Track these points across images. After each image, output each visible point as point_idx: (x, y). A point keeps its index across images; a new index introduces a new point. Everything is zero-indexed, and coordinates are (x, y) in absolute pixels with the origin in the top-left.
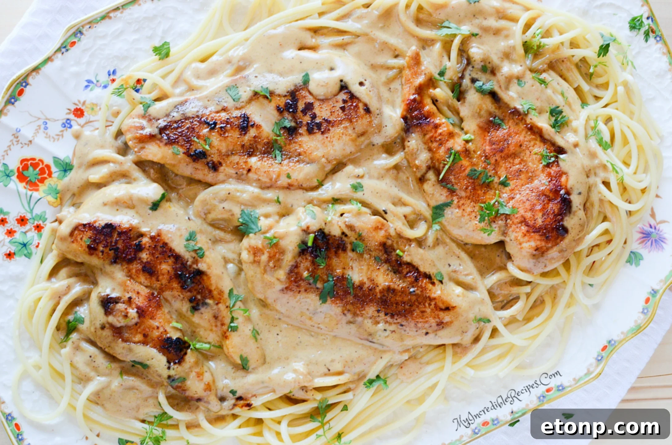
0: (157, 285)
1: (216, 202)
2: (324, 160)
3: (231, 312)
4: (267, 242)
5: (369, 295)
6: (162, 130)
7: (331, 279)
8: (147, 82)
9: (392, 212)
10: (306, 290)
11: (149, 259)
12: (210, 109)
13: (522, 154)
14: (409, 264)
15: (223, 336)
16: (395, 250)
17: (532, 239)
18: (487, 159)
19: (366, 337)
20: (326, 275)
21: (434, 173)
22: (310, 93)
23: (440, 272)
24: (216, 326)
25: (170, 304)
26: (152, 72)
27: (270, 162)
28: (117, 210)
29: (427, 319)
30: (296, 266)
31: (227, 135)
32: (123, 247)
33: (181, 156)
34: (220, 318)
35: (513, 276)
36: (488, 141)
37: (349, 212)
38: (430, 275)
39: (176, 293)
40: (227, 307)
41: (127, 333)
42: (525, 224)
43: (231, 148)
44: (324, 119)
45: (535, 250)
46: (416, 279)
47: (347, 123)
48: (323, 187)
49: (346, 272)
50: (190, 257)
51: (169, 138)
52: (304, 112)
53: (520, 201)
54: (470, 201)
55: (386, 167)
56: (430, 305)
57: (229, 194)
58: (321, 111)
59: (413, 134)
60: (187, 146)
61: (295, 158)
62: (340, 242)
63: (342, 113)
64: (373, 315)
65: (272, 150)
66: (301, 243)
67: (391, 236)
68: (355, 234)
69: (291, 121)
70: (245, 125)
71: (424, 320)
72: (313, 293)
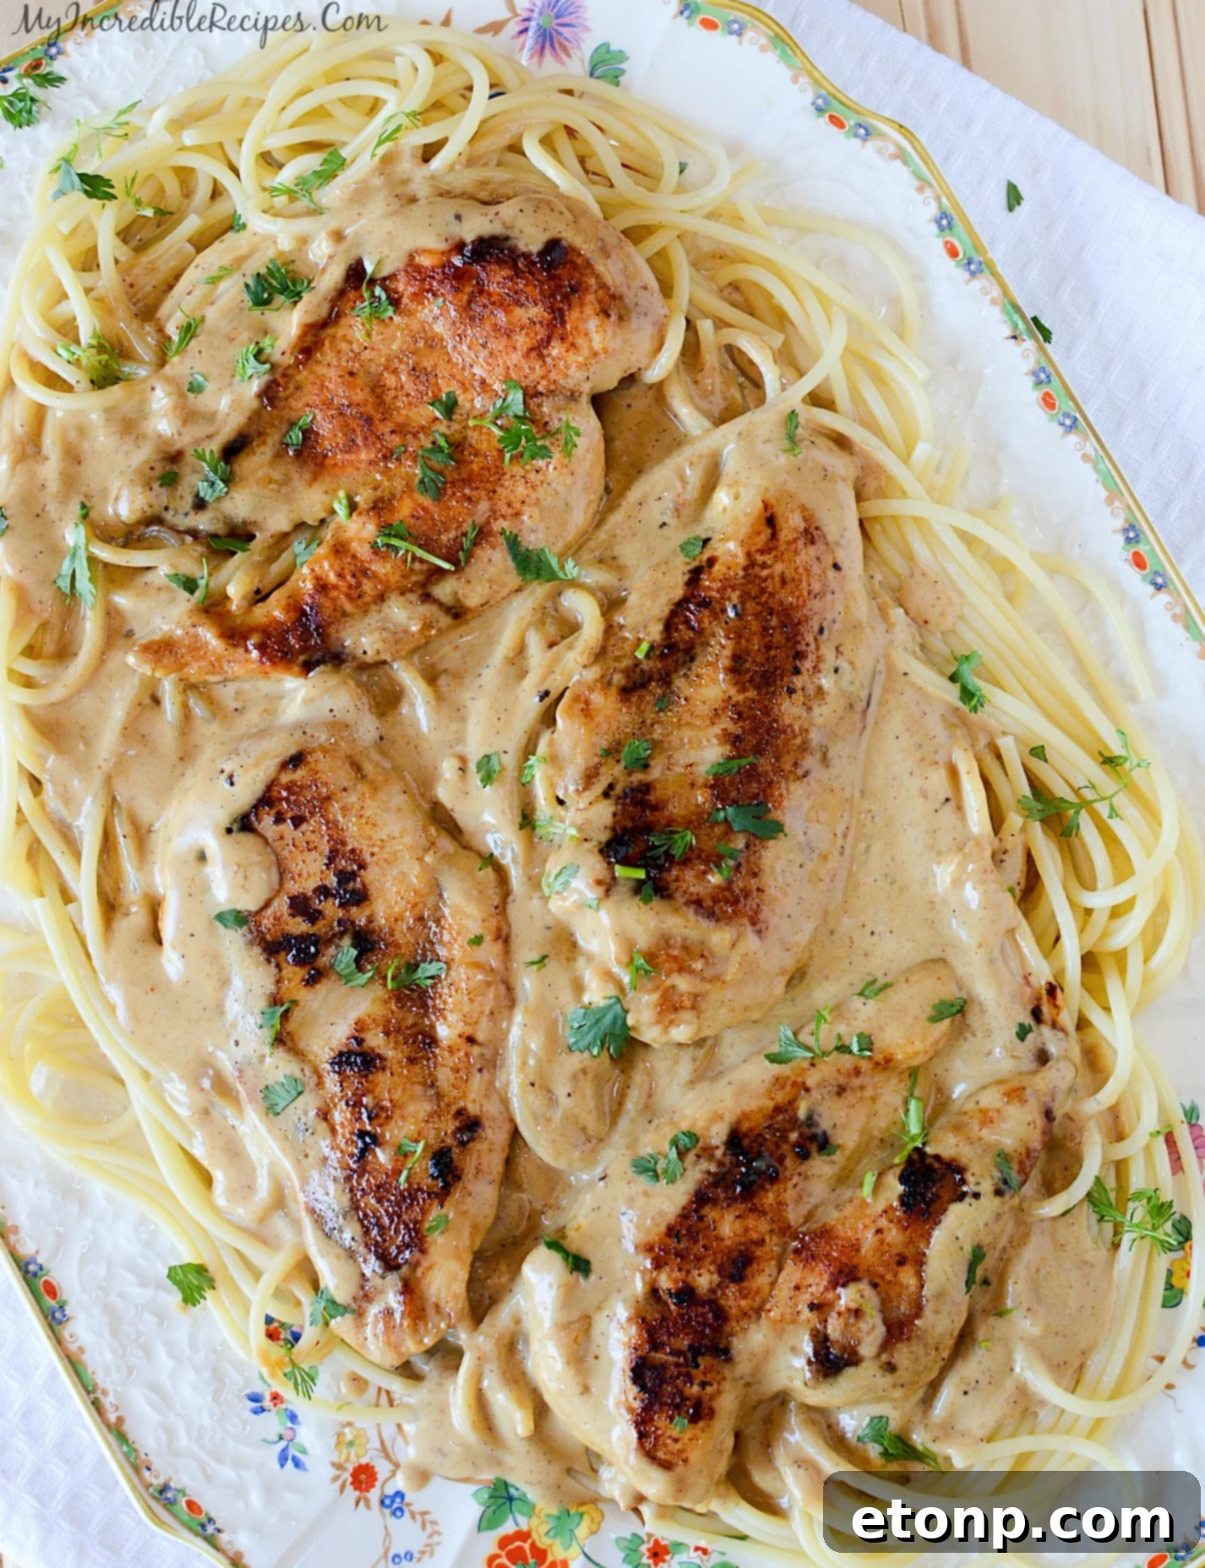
0: (773, 1244)
1: (557, 1116)
2: (428, 859)
3: (825, 1054)
4: (645, 981)
5: (754, 717)
6: (389, 1264)
7: (722, 814)
8: (273, 1314)
9: (545, 678)
10: (755, 875)
11: (712, 1268)
12: (327, 1151)
13: (373, 368)
14: (669, 626)
15: (885, 1069)
16: (637, 664)
17: (582, 326)
18: (392, 454)
19: (857, 717)
20: (712, 826)
21: (438, 582)
22: (267, 905)
23: (682, 548)
24: (862, 1088)
25: (817, 1206)
26: (246, 1305)
27: (446, 991)
28: (597, 1357)
29: (801, 570)
30: (698, 903)
31: (387, 1103)
32: (687, 1334)
33: (450, 1211)
34: (842, 1080)
35: (677, 367)
36: (347, 456)
37: (553, 785)
38: (690, 572)
39: (789, 1195)
40: (813, 1065)
41: (898, 1307)
42: (546, 347)
43: (418, 1089)
44: (327, 865)
45: (608, 316)
46: (705, 604)
47: (332, 810)
48: (497, 853)
50: (698, 1168)
51: (408, 1246)
52: (313, 916)
53: (488, 364)
54: (499, 490)
55: (433, 702)
56: (764, 566)
57: (533, 1085)
58: (309, 875)
59: (346, 644)
60: (424, 1200)
61: (430, 928)
62: (628, 801)
63: (308, 822)
64: (801, 704)
65: (414, 987)
66: (638, 897)
67: (603, 677)
68: (605, 765)
69: (340, 945)
70: (359, 1061)
71: (804, 578)
72: (761, 855)
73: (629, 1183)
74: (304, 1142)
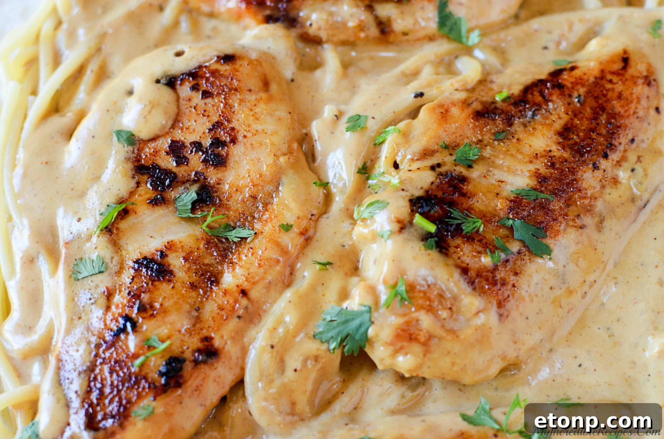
1: (278, 383)
2: (282, 160)
3: (509, 431)
4: (398, 305)
5: (562, 170)
6: (92, 424)
7: (511, 222)
10: (516, 274)
12: (95, 321)
14: (528, 89)
16: (494, 102)
19: (634, 209)
20: (499, 227)
22: (154, 139)
23: (554, 61)
27: (245, 251)
29: (634, 96)
30: (465, 271)
31: (157, 305)
37: (397, 151)
38: (555, 70)
40: (496, 436)
43: (186, 307)
44: (210, 130)
47: (234, 97)
48: (332, 182)
49: (504, 194)
51: (113, 417)
52: (181, 160)
55: (340, 77)
56: (611, 81)
57: (272, 347)
58: (194, 131)
59: (301, 15)
60: (144, 388)
61: (257, 207)
62: (446, 180)
63: (213, 98)
64: (598, 179)
65: (224, 240)
66: (423, 243)
67: (466, 100)
68: (441, 152)
69: (188, 189)
70: (155, 268)
71: (635, 101)
72: (526, 263)
74: (83, 307)
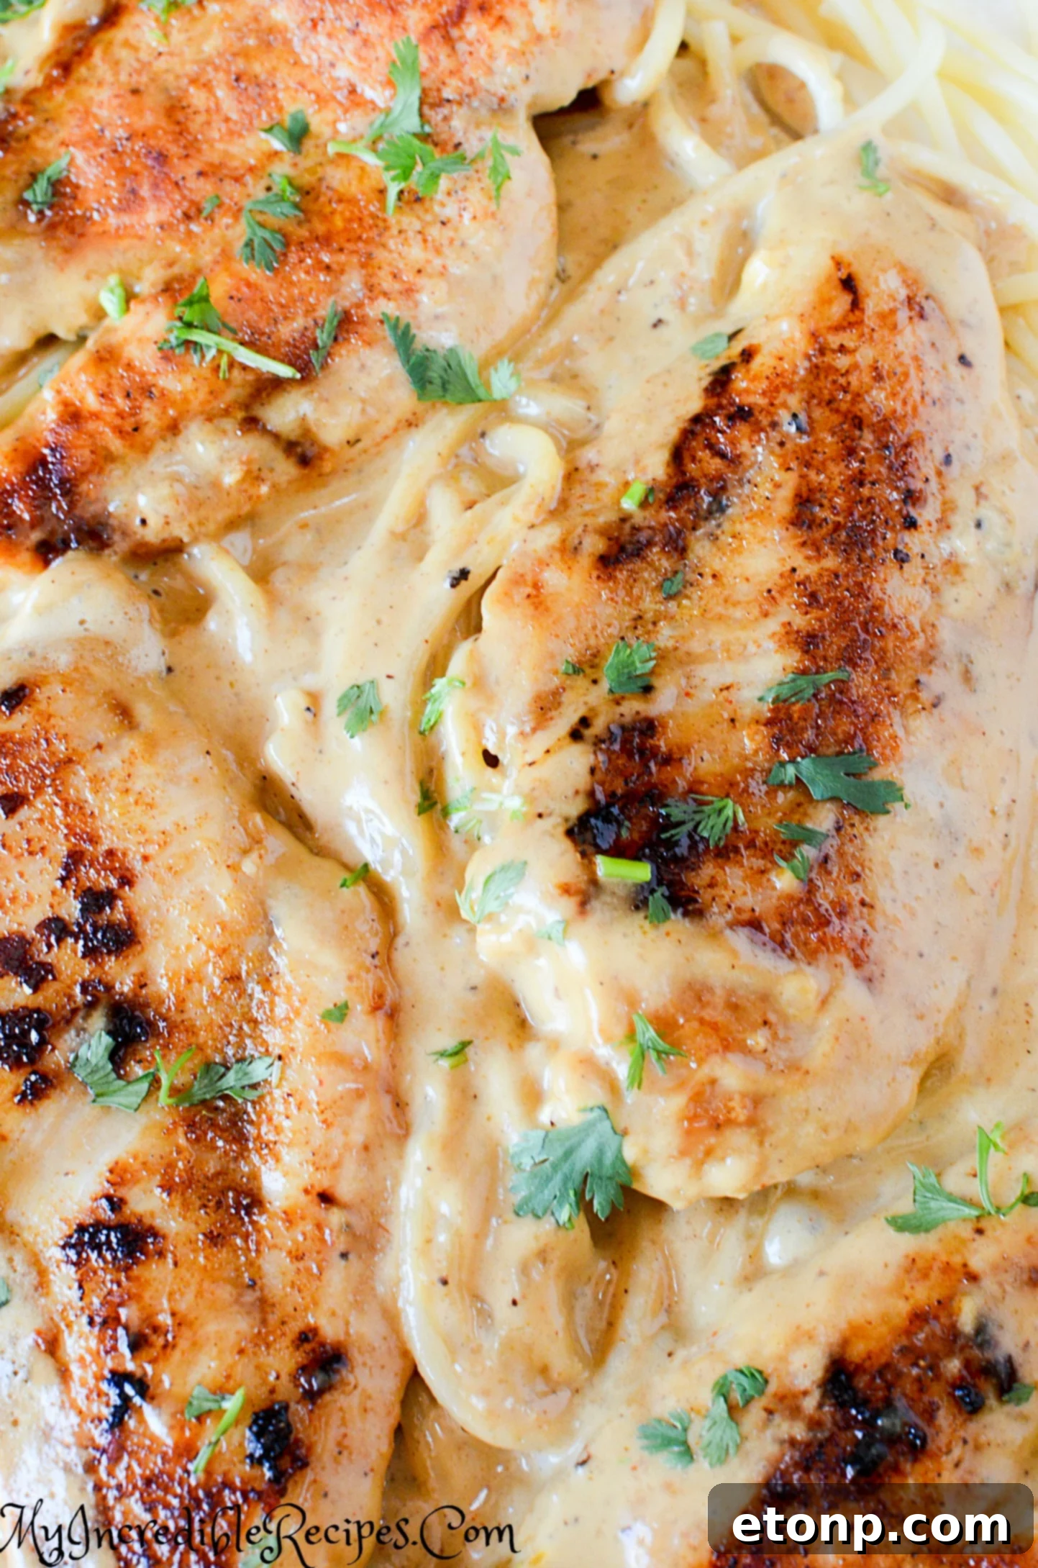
1: (492, 1345)
2: (249, 867)
3: (1000, 1209)
4: (657, 1069)
5: (839, 602)
7: (791, 771)
9: (459, 552)
10: (856, 877)
12: (53, 1413)
13: (171, 82)
14: (679, 455)
16: (625, 518)
18: (199, 211)
19: (1018, 606)
20: (771, 793)
21: (271, 399)
23: (694, 350)
27: (280, 1107)
29: (907, 360)
30: (752, 924)
31: (165, 1319)
36: (126, 219)
37: (478, 729)
38: (711, 375)
40: (980, 1231)
42: (456, 25)
43: (225, 1293)
44: (63, 880)
47: (74, 780)
48: (376, 866)
49: (747, 712)
50: (769, 1433)
52: (37, 975)
53: (360, 58)
54: (379, 252)
55: (264, 610)
56: (842, 349)
57: (445, 1282)
58: (30, 898)
59: (111, 508)
61: (251, 996)
62: (617, 747)
63: (31, 804)
64: (920, 581)
65: (221, 1104)
66: (641, 915)
67: (564, 541)
68: (572, 688)
69: (84, 1030)
70: (114, 1240)
71: (912, 372)
72: (863, 842)
73: (634, 1468)
74: (10, 1396)
